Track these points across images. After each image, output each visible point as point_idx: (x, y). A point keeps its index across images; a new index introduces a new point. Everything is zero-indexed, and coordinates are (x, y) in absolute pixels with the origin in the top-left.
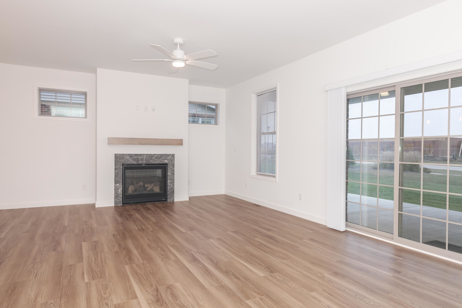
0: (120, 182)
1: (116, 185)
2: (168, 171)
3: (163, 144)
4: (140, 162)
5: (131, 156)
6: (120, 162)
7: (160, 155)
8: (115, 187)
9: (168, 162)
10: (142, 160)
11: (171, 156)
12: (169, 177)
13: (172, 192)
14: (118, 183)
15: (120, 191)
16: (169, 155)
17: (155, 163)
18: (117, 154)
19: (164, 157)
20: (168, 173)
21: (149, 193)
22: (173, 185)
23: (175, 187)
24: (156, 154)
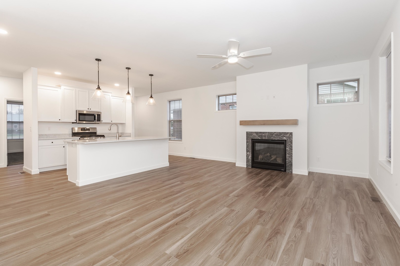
0: (250, 151)
1: (247, 153)
2: (287, 147)
4: (264, 138)
5: (257, 133)
6: (250, 137)
7: (279, 133)
8: (247, 154)
9: (286, 139)
10: (265, 136)
11: (289, 134)
12: (288, 151)
13: (290, 165)
14: (249, 152)
15: (250, 157)
16: (288, 133)
17: (275, 139)
18: (248, 132)
19: (283, 134)
20: (287, 148)
21: (272, 162)
22: (291, 159)
23: (293, 161)
24: (276, 132)
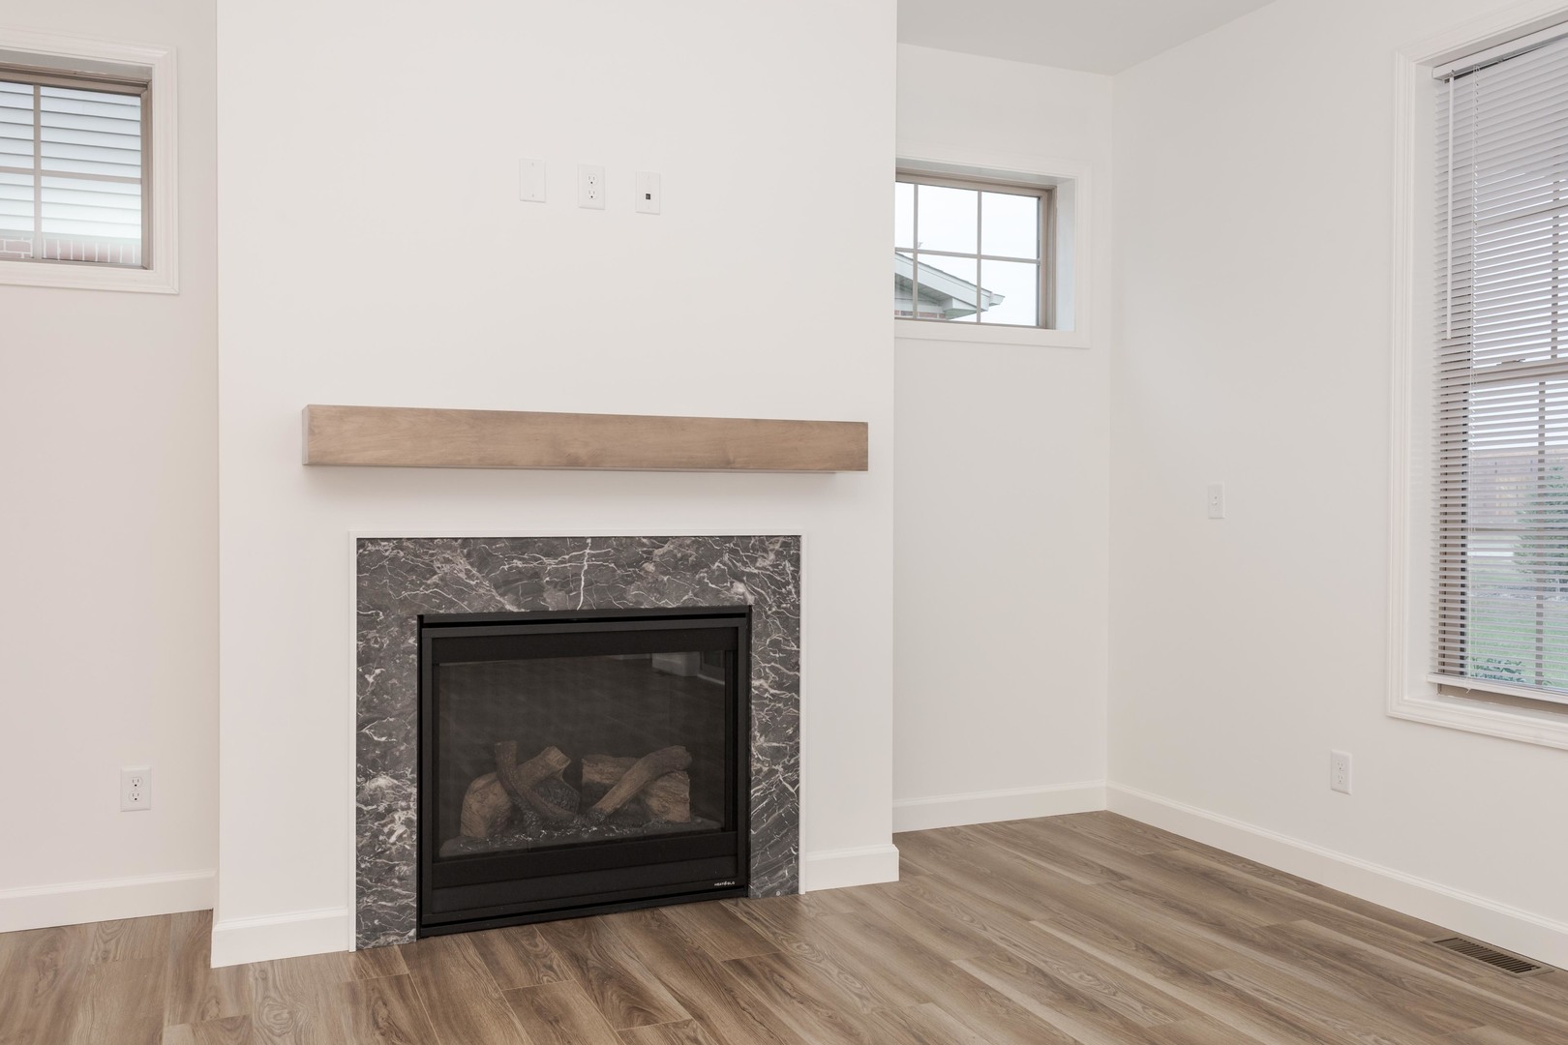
0: (396, 762)
1: (371, 785)
2: (755, 668)
3: (726, 465)
4: (553, 601)
5: (480, 551)
6: (403, 602)
7: (699, 542)
8: (364, 798)
9: (751, 600)
10: (566, 582)
11: (778, 554)
12: (762, 706)
13: (779, 824)
14: (385, 769)
15: (401, 828)
16: (762, 543)
17: (662, 603)
18: (373, 541)
19: (726, 557)
20: (755, 683)
21: (616, 832)
22: (787, 768)
23: (803, 785)
24: (664, 540)
